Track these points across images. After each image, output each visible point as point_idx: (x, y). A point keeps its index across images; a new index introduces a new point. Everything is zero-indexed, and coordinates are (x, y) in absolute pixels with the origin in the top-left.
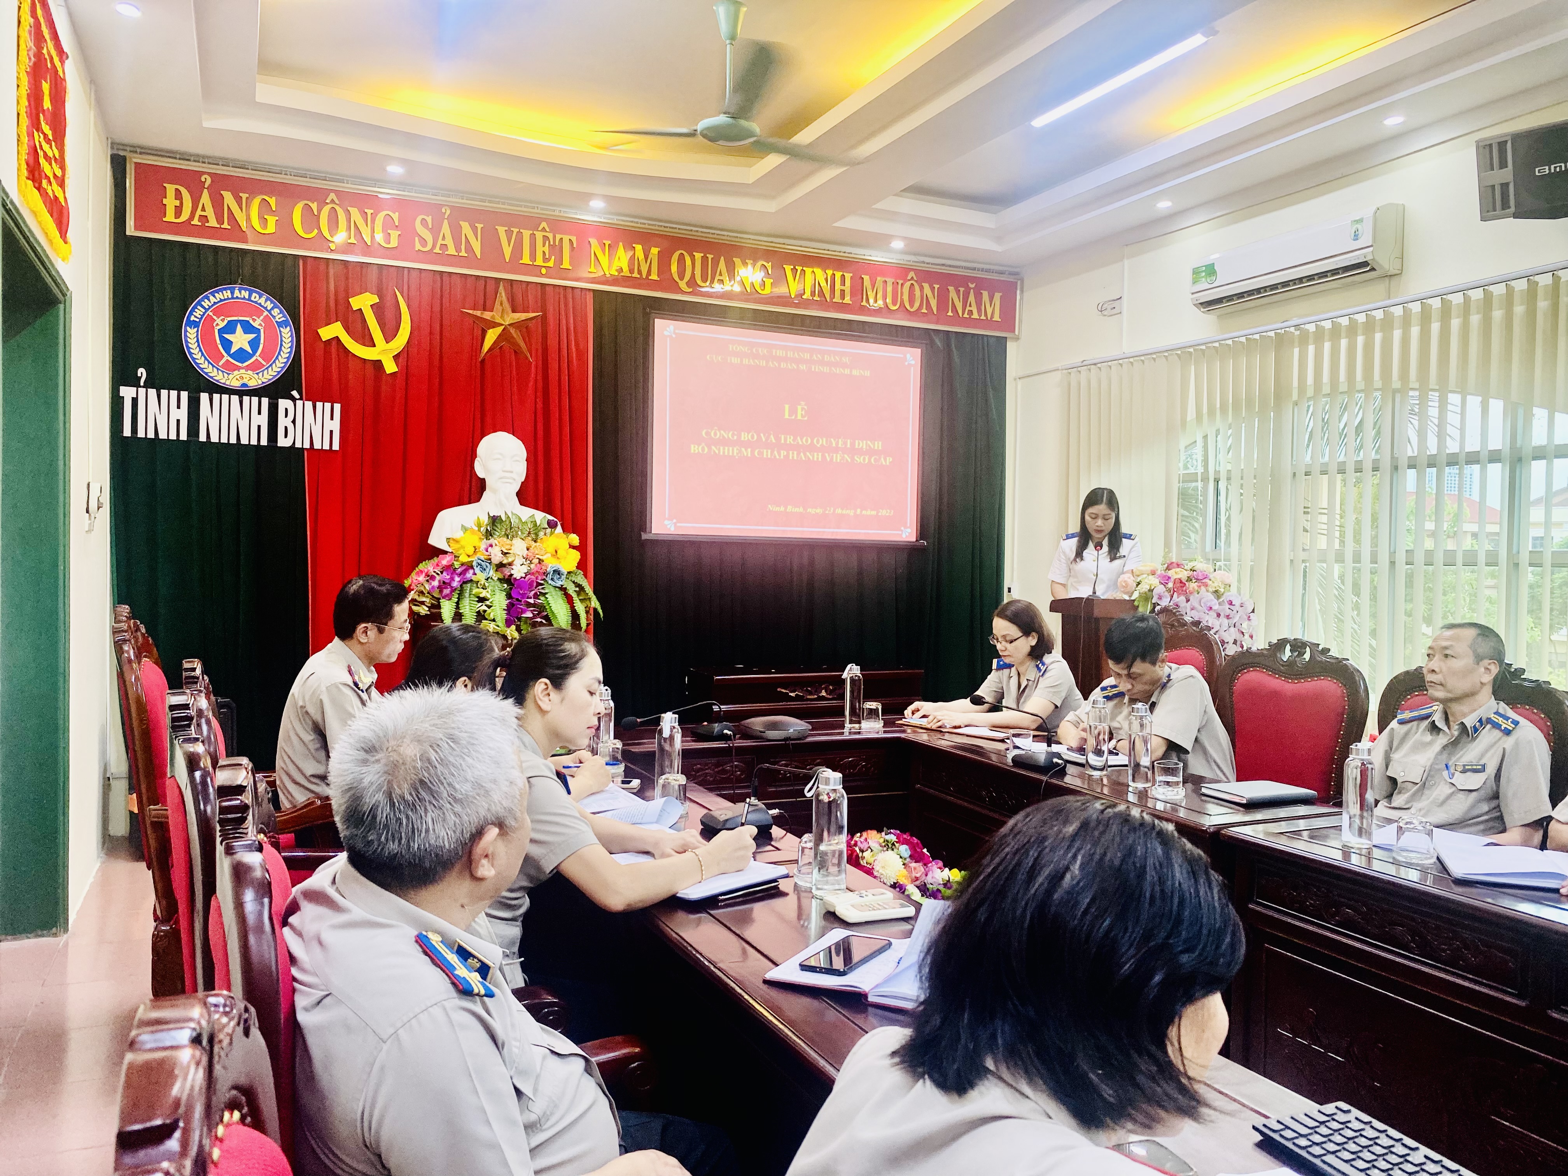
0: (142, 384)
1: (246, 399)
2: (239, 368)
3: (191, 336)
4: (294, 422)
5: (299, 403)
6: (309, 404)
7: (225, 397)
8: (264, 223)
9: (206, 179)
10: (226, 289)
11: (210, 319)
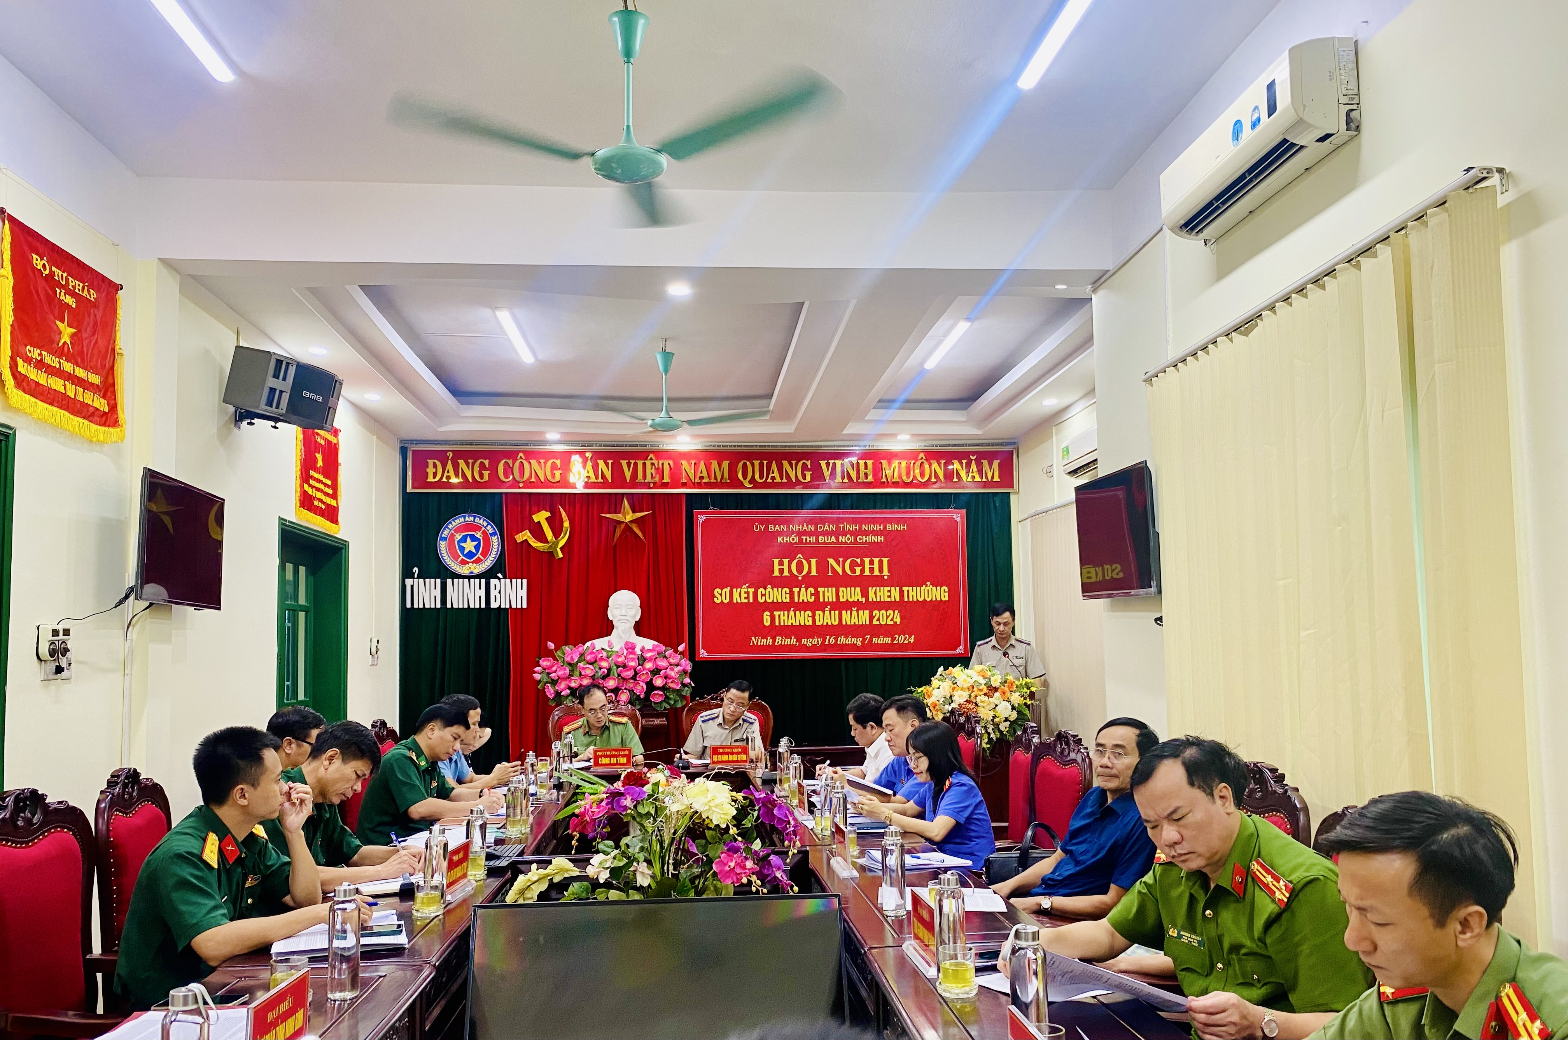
0: (416, 576)
1: (472, 580)
2: (468, 563)
3: (443, 546)
4: (500, 592)
5: (503, 581)
6: (508, 581)
7: (460, 580)
8: (481, 476)
9: (450, 455)
10: (461, 517)
11: (453, 536)
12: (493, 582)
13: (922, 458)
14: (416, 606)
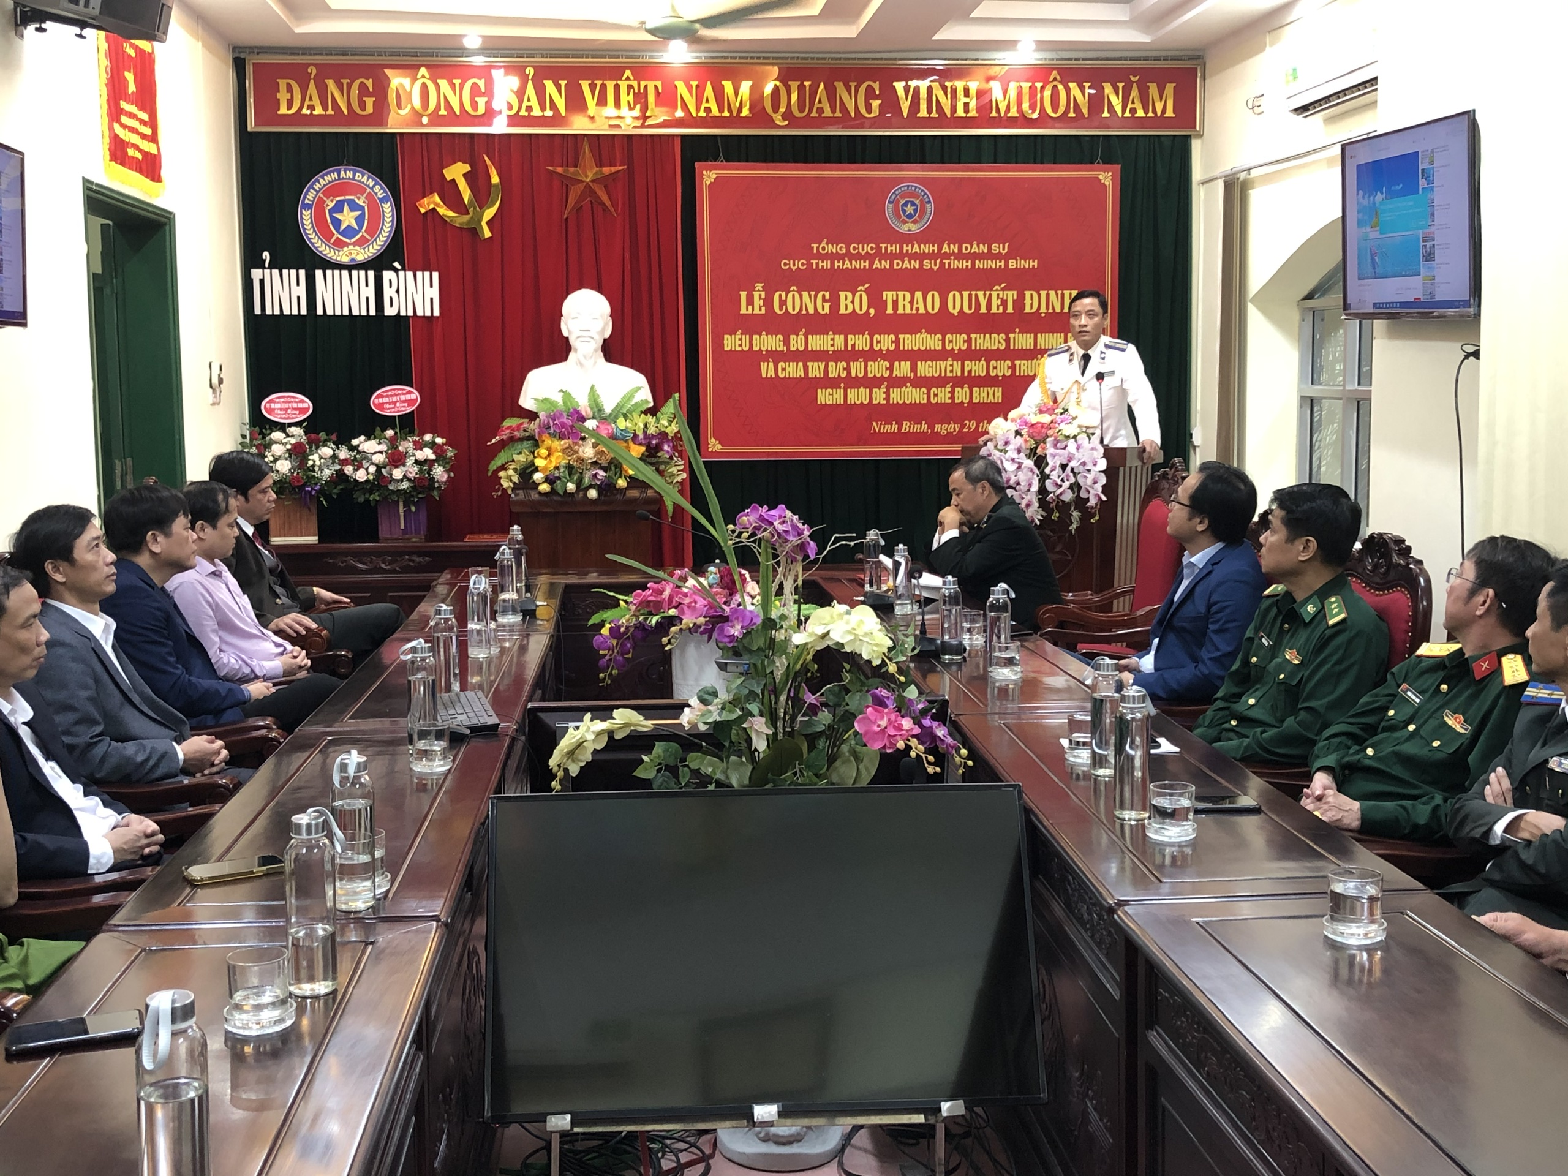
0: (267, 265)
1: (354, 273)
2: (347, 245)
3: (306, 218)
4: (398, 291)
5: (401, 273)
6: (410, 274)
7: (337, 272)
8: (363, 106)
9: (313, 71)
10: (333, 172)
11: (321, 203)
12: (388, 275)
13: (1055, 79)
14: (269, 312)
